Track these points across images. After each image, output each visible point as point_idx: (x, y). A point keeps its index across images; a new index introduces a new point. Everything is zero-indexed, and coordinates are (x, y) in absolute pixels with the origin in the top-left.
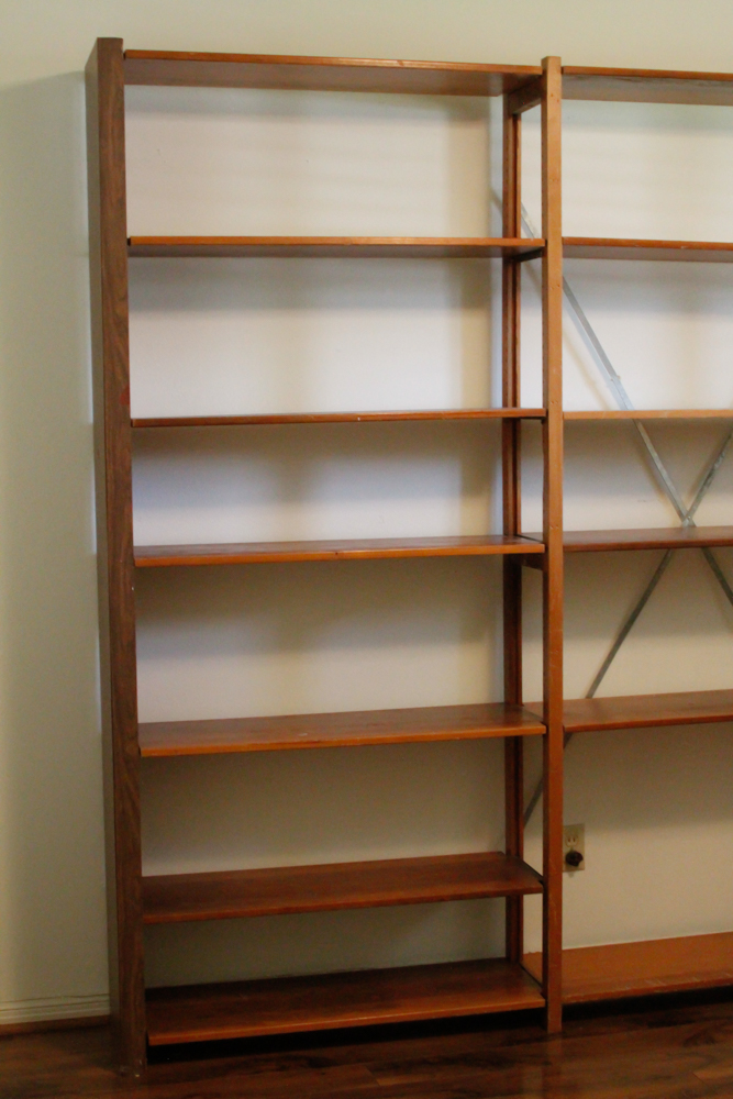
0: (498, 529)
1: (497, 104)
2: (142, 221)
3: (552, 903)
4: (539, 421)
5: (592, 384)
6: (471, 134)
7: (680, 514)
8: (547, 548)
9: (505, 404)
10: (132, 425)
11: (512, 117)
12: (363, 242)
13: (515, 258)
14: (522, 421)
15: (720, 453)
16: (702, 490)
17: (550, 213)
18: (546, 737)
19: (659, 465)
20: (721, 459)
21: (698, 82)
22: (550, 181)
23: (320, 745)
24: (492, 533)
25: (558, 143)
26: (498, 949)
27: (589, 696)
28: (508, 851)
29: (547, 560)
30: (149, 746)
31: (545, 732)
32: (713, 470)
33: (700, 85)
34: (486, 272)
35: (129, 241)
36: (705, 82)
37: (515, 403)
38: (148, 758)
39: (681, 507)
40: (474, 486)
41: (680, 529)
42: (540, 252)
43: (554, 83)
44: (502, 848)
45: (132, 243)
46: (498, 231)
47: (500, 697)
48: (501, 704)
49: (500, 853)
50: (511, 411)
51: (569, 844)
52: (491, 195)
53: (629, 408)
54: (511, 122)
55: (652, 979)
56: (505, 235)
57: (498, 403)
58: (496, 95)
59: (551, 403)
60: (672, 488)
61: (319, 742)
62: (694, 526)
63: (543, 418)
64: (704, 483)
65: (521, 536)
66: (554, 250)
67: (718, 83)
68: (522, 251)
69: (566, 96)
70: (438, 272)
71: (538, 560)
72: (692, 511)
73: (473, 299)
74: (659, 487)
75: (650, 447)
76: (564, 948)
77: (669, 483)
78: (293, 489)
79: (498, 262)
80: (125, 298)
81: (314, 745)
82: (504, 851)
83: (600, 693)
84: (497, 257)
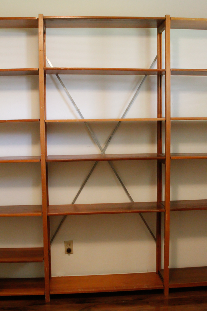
8: (40, 161)
16: (107, 143)
27: (73, 203)
43: (41, 21)
51: (68, 246)
55: (80, 289)
59: (41, 117)
62: (105, 154)
72: (105, 149)
74: (94, 142)
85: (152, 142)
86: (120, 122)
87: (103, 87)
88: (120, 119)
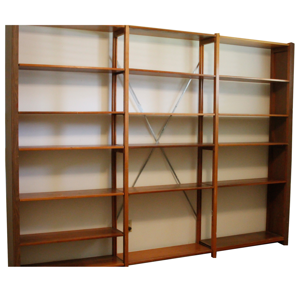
0: (110, 143)
1: (111, 34)
2: (23, 60)
3: (126, 239)
4: (122, 115)
5: (134, 106)
6: (104, 41)
7: (156, 140)
8: (124, 147)
9: (112, 110)
10: (19, 113)
11: (115, 38)
12: (79, 67)
13: (115, 73)
14: (117, 115)
15: (165, 125)
16: (161, 134)
17: (126, 62)
18: (124, 196)
19: (151, 128)
20: (166, 126)
21: (162, 31)
22: (126, 54)
23: (66, 198)
24: (109, 144)
25: (128, 45)
26: (110, 253)
27: (133, 186)
28: (113, 227)
29: (125, 151)
30: (22, 198)
31: (124, 194)
32: (163, 129)
33: (163, 32)
34: (108, 77)
35: (19, 65)
36: (164, 32)
37: (115, 110)
38: (22, 201)
39: (156, 138)
40: (104, 132)
41: (156, 143)
42: (123, 72)
43: (127, 30)
44: (111, 226)
45: (20, 65)
46: (111, 66)
47: (110, 187)
48: (110, 189)
49: (111, 227)
50: (114, 112)
52: (109, 57)
53: (143, 112)
54: (115, 39)
56: (113, 67)
57: (110, 110)
58: (111, 32)
59: (126, 110)
60: (154, 133)
61: (66, 197)
62: (159, 143)
63: (123, 114)
64: (161, 132)
65: (116, 145)
66: (127, 72)
67: (167, 32)
68: (117, 71)
69: (130, 33)
70: (95, 76)
71: (122, 150)
72: (158, 139)
73: (104, 84)
74: (150, 133)
75: (148, 123)
76: (129, 252)
77: (153, 132)
78: (57, 132)
79: (111, 75)
80: (17, 80)
81: (65, 198)
82: (112, 227)
83: (135, 186)
84: (111, 73)
85: (193, 133)
86: (171, 116)
87: (158, 87)
88: (170, 113)
